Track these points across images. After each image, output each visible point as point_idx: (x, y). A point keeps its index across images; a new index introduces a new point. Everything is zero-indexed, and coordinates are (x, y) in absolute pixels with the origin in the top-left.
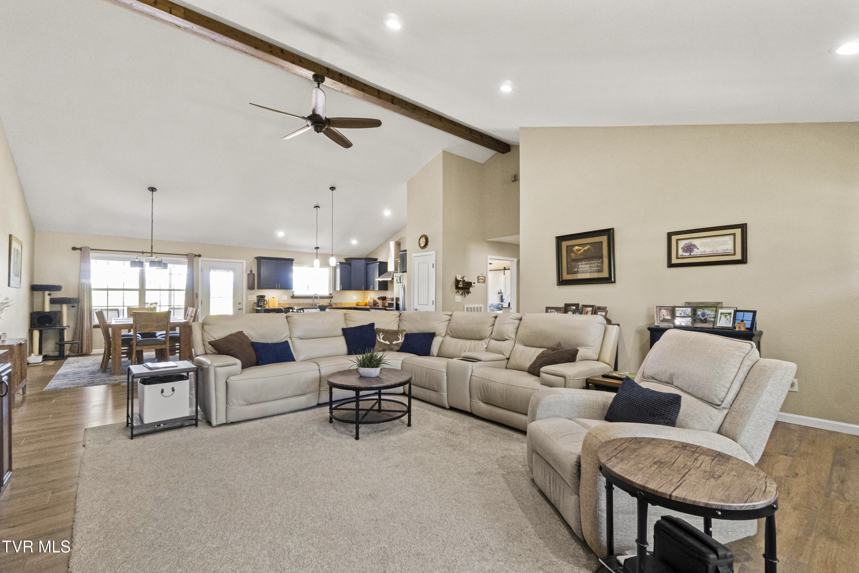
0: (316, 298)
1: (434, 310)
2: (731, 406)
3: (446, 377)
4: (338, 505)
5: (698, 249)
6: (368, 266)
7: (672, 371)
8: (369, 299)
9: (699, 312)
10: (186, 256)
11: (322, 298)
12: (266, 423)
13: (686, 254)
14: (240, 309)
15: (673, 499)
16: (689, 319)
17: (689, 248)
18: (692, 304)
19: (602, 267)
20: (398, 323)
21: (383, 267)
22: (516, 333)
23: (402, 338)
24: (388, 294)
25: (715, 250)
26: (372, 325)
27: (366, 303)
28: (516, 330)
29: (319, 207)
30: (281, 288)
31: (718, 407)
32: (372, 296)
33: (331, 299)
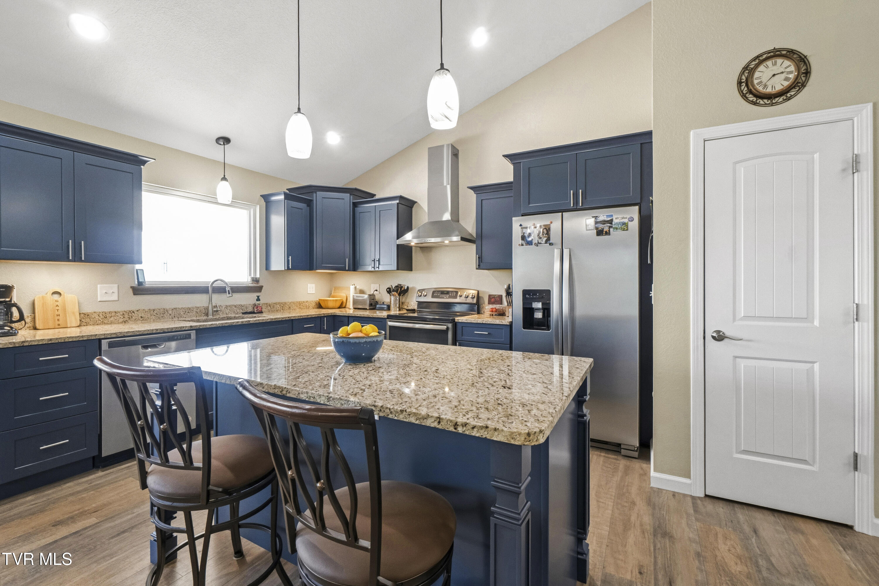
6: (358, 209)
8: (352, 292)
24: (419, 280)
27: (344, 302)
32: (357, 286)
33: (258, 294)
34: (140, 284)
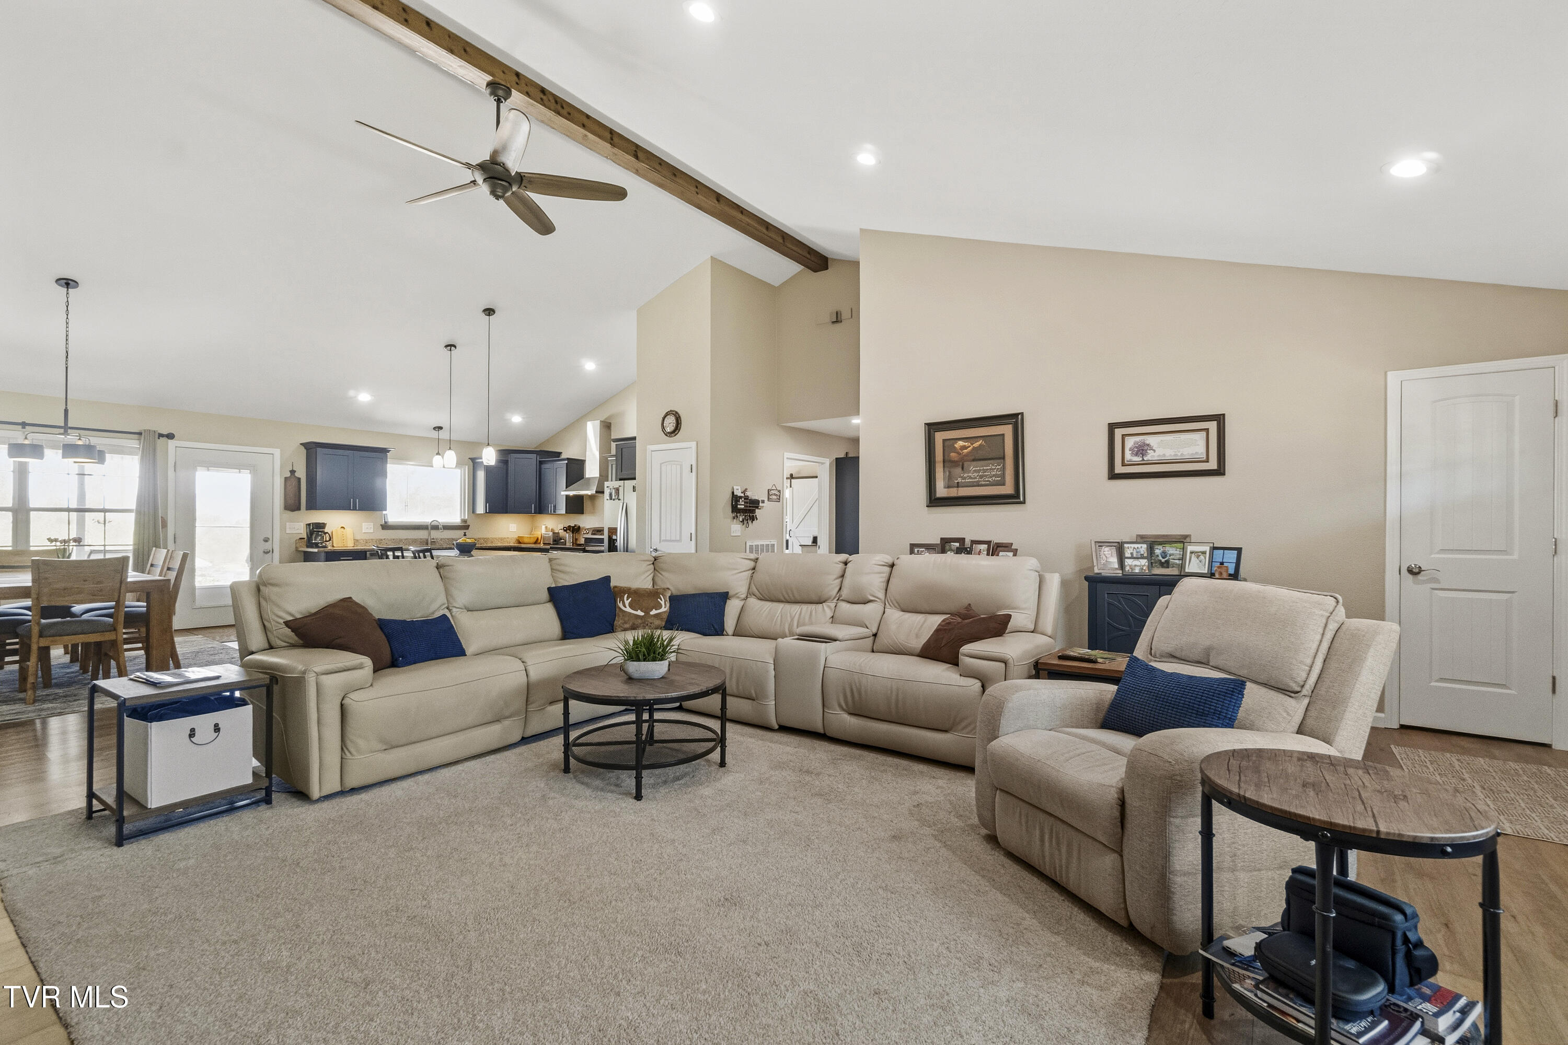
0: (436, 528)
1: (693, 551)
2: (1312, 692)
3: (773, 672)
4: (677, 927)
5: (1154, 451)
6: (545, 466)
7: (1207, 643)
8: (543, 531)
9: (1158, 551)
10: (136, 436)
11: (447, 527)
12: (428, 783)
13: (1137, 459)
14: (266, 552)
15: (1382, 836)
16: (1144, 562)
17: (1141, 450)
18: (1150, 538)
19: (1003, 476)
20: (652, 575)
21: (575, 470)
22: (886, 590)
23: (665, 604)
24: (587, 522)
25: (1179, 454)
26: (607, 579)
27: (538, 539)
28: (885, 584)
29: (455, 347)
30: (361, 509)
31: (1296, 695)
32: (547, 526)
33: (465, 531)
34: (386, 522)
